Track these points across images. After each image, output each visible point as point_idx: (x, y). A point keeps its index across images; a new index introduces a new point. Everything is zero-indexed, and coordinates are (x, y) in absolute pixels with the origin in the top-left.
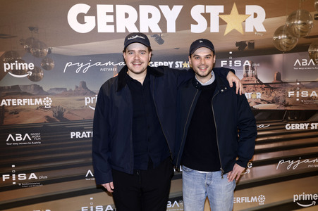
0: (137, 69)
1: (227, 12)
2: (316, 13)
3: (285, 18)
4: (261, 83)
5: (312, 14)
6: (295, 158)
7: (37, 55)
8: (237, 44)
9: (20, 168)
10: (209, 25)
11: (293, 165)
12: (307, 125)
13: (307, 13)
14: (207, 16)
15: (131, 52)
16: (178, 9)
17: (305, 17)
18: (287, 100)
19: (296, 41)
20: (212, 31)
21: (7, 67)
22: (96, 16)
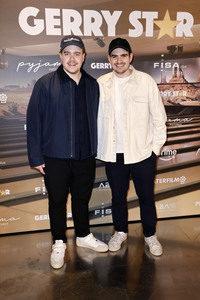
0: (72, 69)
1: (161, 18)
4: (187, 83)
8: (168, 48)
10: (144, 30)
14: (143, 21)
15: (67, 53)
16: (118, 14)
20: (147, 35)
22: (44, 19)
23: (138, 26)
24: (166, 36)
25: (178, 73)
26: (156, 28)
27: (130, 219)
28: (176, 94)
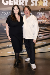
1: (39, 1)
23: (33, 3)
24: (41, 5)
25: (44, 15)
28: (43, 21)
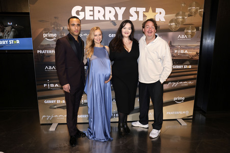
1: (147, 11)
2: (189, 13)
3: (175, 15)
5: (187, 14)
6: (176, 81)
7: (58, 30)
9: (51, 82)
10: (138, 17)
11: (175, 85)
12: (182, 66)
13: (185, 13)
14: (137, 13)
16: (123, 9)
17: (183, 15)
18: (174, 54)
19: (179, 26)
20: (139, 20)
21: (45, 35)
22: (85, 12)
26: (144, 16)
27: (128, 120)
